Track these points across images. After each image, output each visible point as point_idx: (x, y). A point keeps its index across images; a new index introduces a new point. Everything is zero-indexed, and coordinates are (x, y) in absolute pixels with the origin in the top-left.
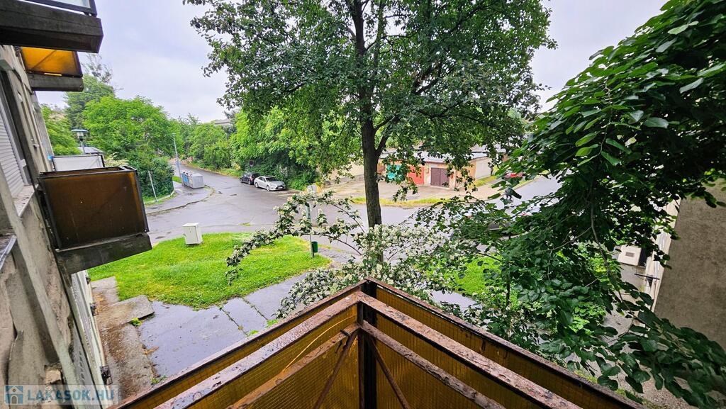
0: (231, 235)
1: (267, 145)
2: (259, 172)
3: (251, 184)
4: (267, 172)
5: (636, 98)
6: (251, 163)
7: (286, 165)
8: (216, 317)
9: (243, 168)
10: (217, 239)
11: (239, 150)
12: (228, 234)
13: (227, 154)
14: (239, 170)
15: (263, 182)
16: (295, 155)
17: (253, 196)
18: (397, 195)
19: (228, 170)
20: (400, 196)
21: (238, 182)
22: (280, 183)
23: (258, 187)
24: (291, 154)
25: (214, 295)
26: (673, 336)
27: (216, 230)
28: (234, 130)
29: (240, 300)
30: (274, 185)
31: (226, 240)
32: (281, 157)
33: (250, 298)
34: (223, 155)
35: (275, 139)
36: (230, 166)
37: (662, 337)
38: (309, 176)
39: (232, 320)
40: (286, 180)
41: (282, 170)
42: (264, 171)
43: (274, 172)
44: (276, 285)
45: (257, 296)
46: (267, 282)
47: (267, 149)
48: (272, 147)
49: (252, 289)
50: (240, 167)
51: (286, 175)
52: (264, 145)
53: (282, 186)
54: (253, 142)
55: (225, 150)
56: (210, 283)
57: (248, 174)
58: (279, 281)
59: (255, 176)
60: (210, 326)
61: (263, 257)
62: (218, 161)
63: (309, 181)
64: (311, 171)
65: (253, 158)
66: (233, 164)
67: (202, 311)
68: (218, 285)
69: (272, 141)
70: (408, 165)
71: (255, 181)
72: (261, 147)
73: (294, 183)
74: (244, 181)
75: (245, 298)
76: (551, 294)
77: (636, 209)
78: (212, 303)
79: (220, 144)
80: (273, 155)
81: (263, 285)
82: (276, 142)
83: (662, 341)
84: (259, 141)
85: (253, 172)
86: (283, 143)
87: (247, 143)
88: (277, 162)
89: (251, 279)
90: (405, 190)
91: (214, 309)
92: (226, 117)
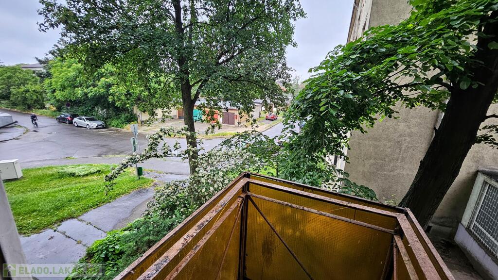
0: (56, 168)
1: (86, 91)
2: (78, 113)
3: (69, 123)
4: (85, 113)
5: (341, 84)
6: (68, 105)
7: (105, 108)
8: (52, 238)
9: (59, 109)
10: (40, 173)
11: (55, 94)
12: (52, 168)
13: (39, 96)
14: (55, 111)
15: (83, 121)
16: (114, 100)
17: (72, 134)
18: (208, 131)
19: (42, 110)
20: (210, 131)
21: (54, 122)
22: (100, 123)
23: (77, 126)
24: (110, 99)
25: (45, 220)
26: (357, 189)
27: (37, 165)
28: (48, 75)
29: (75, 221)
30: (94, 124)
31: (51, 173)
32: (100, 100)
33: (85, 217)
34: (35, 97)
35: (94, 86)
36: (43, 107)
37: (353, 190)
38: (127, 117)
39: (69, 237)
40: (105, 120)
41: (101, 111)
42: (83, 112)
43: (94, 113)
44: (108, 204)
45: (92, 215)
46: (100, 203)
47: (86, 94)
48: (91, 92)
49: (85, 210)
50: (55, 109)
51: (105, 116)
52: (83, 91)
53: (101, 125)
54: (70, 86)
55: (36, 92)
56: (39, 211)
57: (65, 114)
58: (111, 201)
59: (74, 116)
60: (46, 246)
61: (91, 184)
62: (29, 102)
63: (127, 121)
64: (128, 113)
65: (71, 101)
66: (48, 105)
67: (34, 236)
68: (48, 212)
69: (91, 87)
70: (214, 110)
71: (74, 121)
72: (79, 92)
73: (114, 123)
74: (62, 120)
75: (80, 218)
76: (309, 179)
77: (335, 135)
78: (46, 227)
79: (30, 87)
80: (93, 99)
81: (96, 205)
82: (96, 88)
83: (353, 191)
84: (77, 87)
85: (72, 113)
86: (102, 90)
87: (63, 88)
88: (96, 105)
89: (83, 202)
90: (213, 127)
91: (49, 232)
92: (38, 62)
